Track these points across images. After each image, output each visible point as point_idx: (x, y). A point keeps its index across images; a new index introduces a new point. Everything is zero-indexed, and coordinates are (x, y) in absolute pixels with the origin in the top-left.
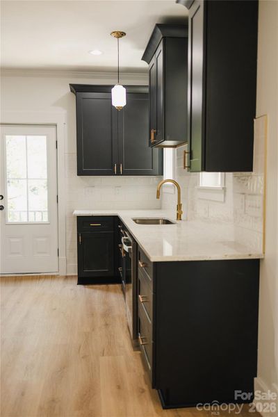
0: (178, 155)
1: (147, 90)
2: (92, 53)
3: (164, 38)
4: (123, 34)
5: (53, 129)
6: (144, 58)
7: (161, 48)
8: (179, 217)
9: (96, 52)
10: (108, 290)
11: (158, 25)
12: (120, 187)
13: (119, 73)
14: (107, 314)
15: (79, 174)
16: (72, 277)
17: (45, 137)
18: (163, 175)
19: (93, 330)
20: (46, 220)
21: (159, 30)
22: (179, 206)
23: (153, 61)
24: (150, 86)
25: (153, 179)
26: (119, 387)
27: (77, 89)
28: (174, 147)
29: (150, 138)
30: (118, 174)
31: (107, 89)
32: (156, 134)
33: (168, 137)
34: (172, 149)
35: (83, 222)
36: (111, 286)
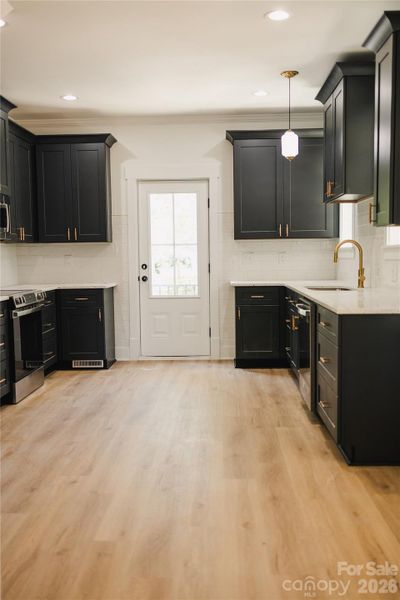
0: (359, 212)
1: (321, 134)
2: (256, 94)
3: (346, 78)
4: (295, 73)
5: (205, 185)
6: (318, 98)
7: (341, 87)
8: (361, 283)
9: (261, 94)
10: (273, 374)
11: (338, 64)
12: (284, 252)
13: (290, 113)
14: (276, 395)
15: (237, 237)
16: (227, 361)
17: (195, 195)
18: (338, 236)
19: (264, 407)
20: (196, 293)
21: (339, 70)
22: (361, 271)
23: (330, 101)
24: (325, 129)
25: (325, 243)
26: (300, 449)
27: (234, 136)
28: (355, 201)
29: (325, 191)
30: (284, 236)
31: (275, 135)
32: (333, 187)
33: (348, 190)
34: (351, 204)
35: (243, 294)
36: (276, 370)
